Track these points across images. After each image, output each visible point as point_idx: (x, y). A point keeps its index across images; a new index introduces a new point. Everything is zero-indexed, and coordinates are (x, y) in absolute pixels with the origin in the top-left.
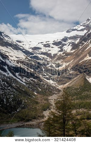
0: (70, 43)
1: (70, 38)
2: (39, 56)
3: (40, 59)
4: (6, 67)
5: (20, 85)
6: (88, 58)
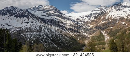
0: (93, 16)
1: (93, 14)
2: (80, 22)
3: (80, 24)
4: (65, 28)
5: (72, 36)
6: (102, 23)
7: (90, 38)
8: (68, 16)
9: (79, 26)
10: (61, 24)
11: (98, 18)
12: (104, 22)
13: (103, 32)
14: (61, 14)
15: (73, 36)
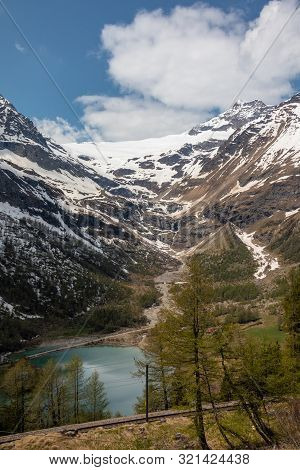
0: (197, 158)
1: (198, 147)
2: (131, 188)
3: (133, 196)
4: (58, 216)
5: (92, 254)
6: (238, 189)
7: (179, 263)
8: (75, 155)
9: (131, 205)
10: (41, 195)
11: (221, 166)
12: (251, 184)
13: (246, 238)
14: (43, 141)
15: (98, 256)
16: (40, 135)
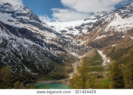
0: (86, 28)
1: (87, 24)
2: (66, 36)
3: (66, 38)
4: (44, 44)
5: (53, 56)
6: (98, 38)
7: (80, 60)
8: (49, 26)
9: (66, 41)
10: (39, 37)
11: (93, 30)
12: (102, 36)
13: (100, 52)
14: (40, 22)
15: (55, 57)
16: (40, 20)
